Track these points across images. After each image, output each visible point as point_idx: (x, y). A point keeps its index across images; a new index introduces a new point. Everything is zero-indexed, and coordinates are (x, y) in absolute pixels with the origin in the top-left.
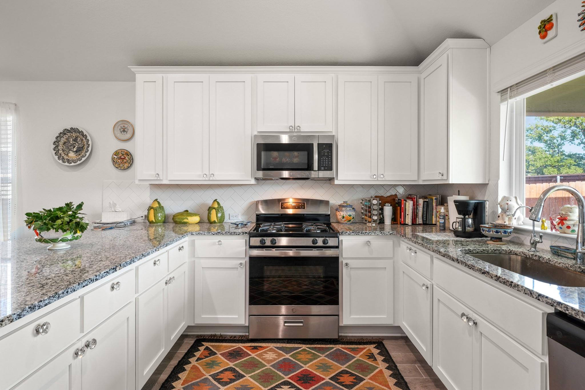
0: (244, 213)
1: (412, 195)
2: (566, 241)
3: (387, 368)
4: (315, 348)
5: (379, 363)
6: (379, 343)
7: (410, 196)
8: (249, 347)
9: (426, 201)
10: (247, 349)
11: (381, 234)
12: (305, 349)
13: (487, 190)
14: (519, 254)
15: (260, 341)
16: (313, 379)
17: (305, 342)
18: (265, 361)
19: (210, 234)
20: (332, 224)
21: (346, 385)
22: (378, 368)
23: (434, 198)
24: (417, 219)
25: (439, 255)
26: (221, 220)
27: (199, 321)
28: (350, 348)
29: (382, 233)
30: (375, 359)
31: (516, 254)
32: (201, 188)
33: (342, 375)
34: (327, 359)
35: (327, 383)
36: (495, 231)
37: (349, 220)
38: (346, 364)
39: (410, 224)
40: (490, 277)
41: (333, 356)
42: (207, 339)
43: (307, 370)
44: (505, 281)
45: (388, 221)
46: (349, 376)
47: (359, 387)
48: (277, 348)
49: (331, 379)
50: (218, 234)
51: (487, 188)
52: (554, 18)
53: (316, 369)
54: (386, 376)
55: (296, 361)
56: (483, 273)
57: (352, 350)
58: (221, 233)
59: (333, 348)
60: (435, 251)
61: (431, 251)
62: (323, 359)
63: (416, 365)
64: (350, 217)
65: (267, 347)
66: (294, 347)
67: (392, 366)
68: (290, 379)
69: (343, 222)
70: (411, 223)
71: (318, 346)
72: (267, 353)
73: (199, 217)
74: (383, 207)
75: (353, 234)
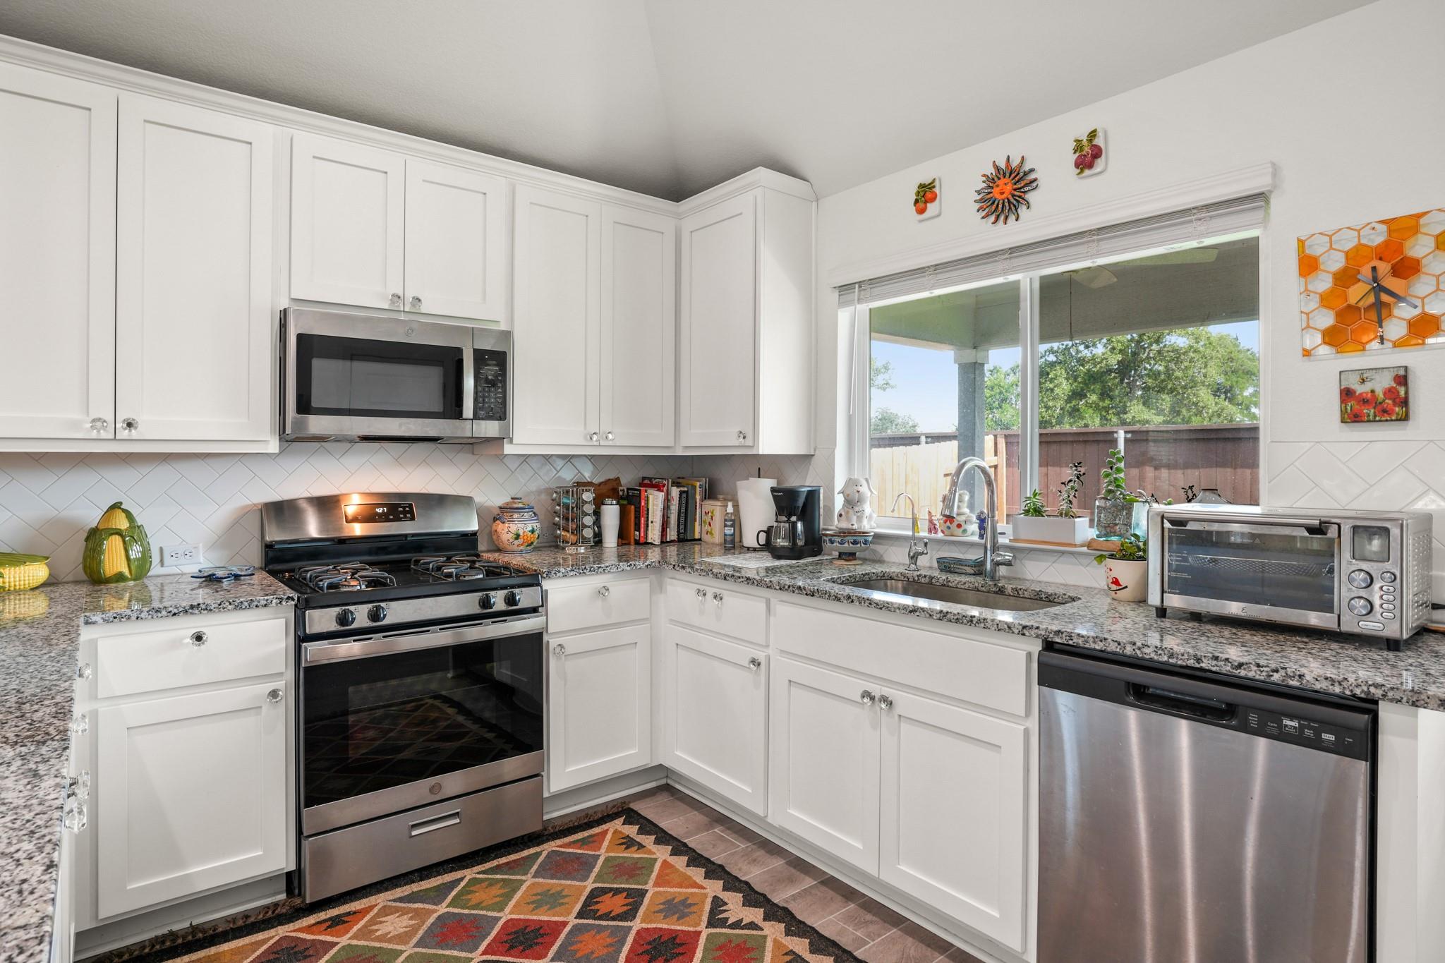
0: (212, 545)
1: (655, 479)
2: (953, 547)
3: (674, 853)
4: (498, 867)
5: (653, 850)
6: (624, 811)
7: (646, 481)
8: (319, 925)
9: (684, 492)
10: (312, 934)
11: (629, 568)
12: (475, 878)
13: (811, 467)
14: (895, 578)
15: (342, 900)
16: (542, 931)
17: (463, 863)
18: (390, 941)
19: (160, 615)
20: (481, 554)
21: (618, 915)
22: (655, 860)
23: (698, 484)
24: (668, 529)
25: (799, 593)
26: (141, 569)
27: (111, 908)
28: (574, 842)
29: (631, 564)
30: (641, 846)
31: (891, 578)
32: (87, 465)
33: (597, 900)
34: (541, 880)
35: (577, 929)
36: (852, 541)
37: (530, 542)
38: (589, 876)
39: (657, 542)
40: (928, 616)
41: (550, 869)
42: (149, 955)
43: (512, 919)
44: (960, 617)
45: (611, 539)
46: (613, 896)
47: (647, 909)
48: (401, 900)
49: (580, 916)
50: (190, 611)
51: (810, 464)
52: (937, 183)
53: (534, 910)
54: (681, 869)
55: (473, 912)
56: (911, 612)
57: (582, 843)
58: (203, 607)
59: (538, 854)
60: (787, 587)
61: (775, 589)
62: (533, 884)
63: (716, 830)
64: (532, 536)
65: (371, 908)
66: (443, 884)
67: (680, 848)
68: (489, 954)
69: (515, 548)
70: (660, 541)
71: (501, 862)
72: (381, 922)
73: (45, 566)
74: (600, 506)
75: (572, 573)
